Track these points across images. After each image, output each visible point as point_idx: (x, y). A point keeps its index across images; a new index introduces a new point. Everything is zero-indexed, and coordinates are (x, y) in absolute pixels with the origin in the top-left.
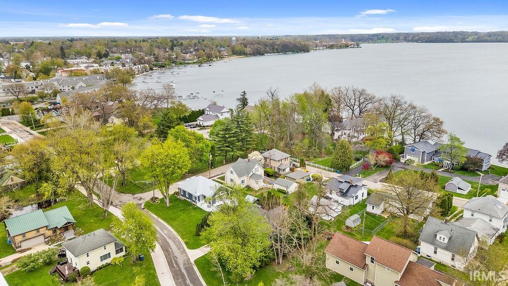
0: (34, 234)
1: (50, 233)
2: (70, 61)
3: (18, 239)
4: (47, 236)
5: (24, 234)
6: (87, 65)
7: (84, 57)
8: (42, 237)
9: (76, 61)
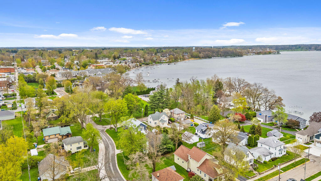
0: (54, 136)
1: (60, 137)
2: (99, 61)
3: (47, 138)
4: (59, 138)
5: (49, 136)
6: (106, 63)
7: (107, 58)
8: (57, 139)
9: (102, 61)
